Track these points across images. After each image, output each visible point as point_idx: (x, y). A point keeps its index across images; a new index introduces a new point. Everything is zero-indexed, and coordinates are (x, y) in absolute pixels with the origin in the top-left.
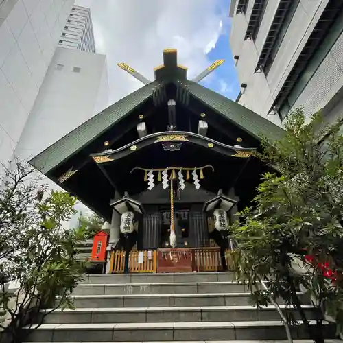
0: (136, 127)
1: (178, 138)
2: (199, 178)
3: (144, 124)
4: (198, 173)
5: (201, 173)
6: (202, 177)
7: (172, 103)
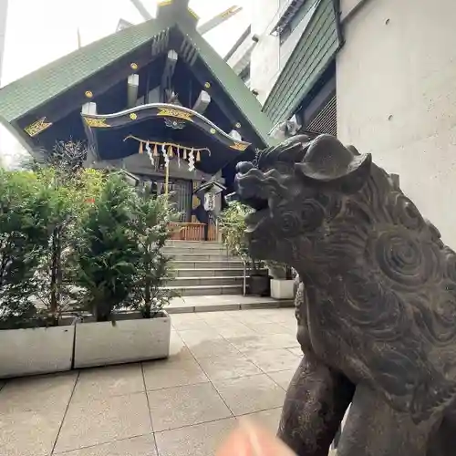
0: (127, 80)
1: (182, 116)
2: (195, 160)
3: (137, 77)
4: (195, 154)
5: (198, 154)
6: (198, 159)
7: (173, 56)
